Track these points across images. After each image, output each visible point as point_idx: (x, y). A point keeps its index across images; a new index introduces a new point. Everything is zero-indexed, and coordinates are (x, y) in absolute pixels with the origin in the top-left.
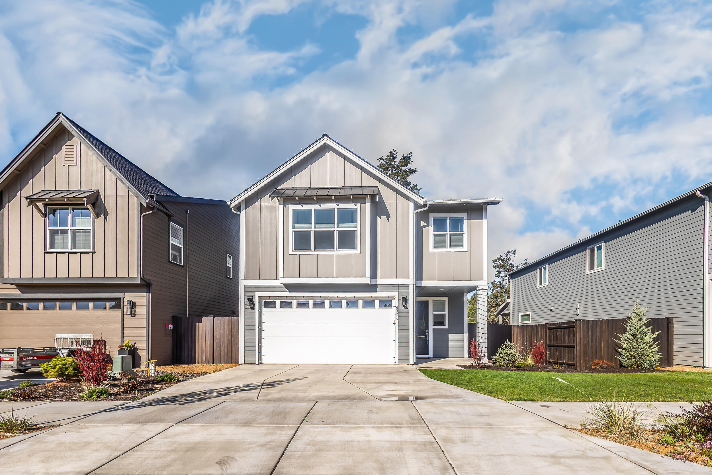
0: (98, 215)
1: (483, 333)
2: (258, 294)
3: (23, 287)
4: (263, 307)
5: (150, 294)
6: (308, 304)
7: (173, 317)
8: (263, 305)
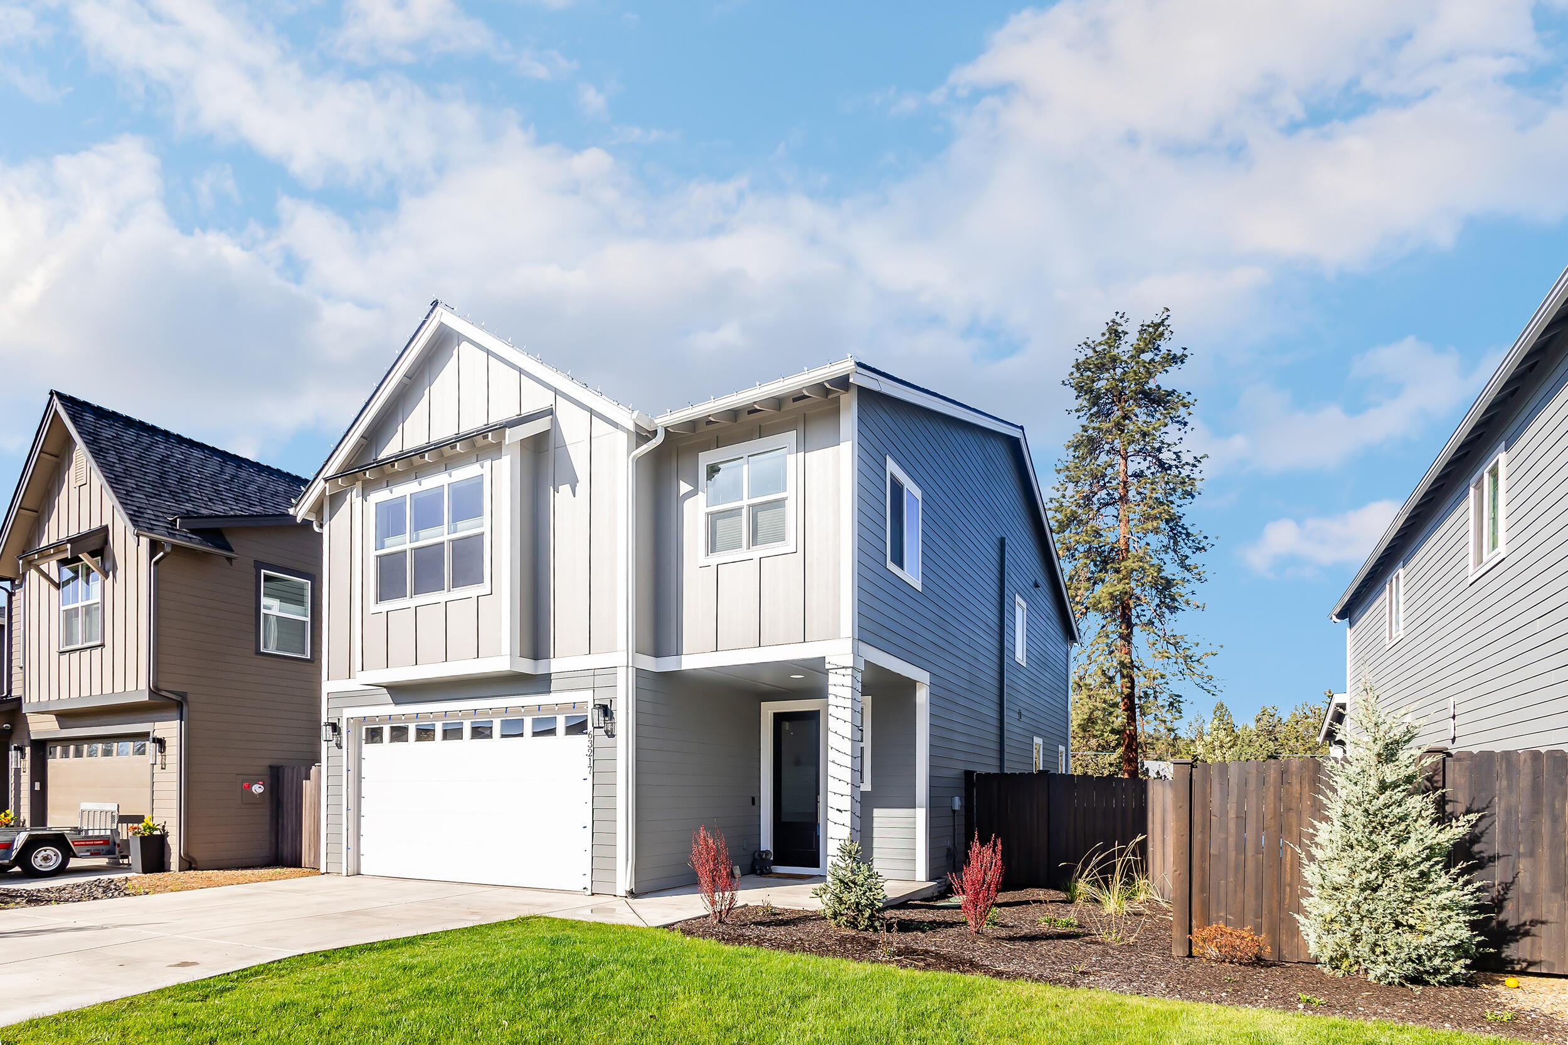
0: (106, 575)
1: (837, 810)
2: (348, 713)
3: (66, 717)
4: (364, 742)
5: (183, 722)
6: (434, 730)
7: (271, 767)
8: (364, 737)
